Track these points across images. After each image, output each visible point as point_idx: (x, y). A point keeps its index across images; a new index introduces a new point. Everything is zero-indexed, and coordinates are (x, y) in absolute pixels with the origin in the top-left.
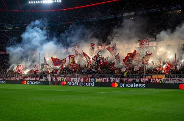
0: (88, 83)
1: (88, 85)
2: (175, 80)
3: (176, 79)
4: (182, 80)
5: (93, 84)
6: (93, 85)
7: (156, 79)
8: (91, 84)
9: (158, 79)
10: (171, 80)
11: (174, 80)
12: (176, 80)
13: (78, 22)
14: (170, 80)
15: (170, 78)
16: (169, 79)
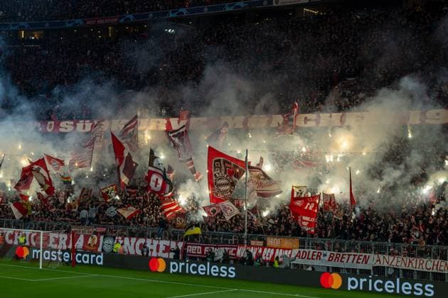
0: (88, 256)
1: (88, 262)
2: (325, 255)
3: (328, 253)
4: (342, 258)
5: (99, 260)
6: (101, 263)
7: (277, 250)
8: (94, 259)
9: (281, 250)
10: (314, 257)
11: (322, 256)
12: (327, 258)
13: (129, 19)
14: (313, 255)
15: (312, 251)
16: (309, 252)
